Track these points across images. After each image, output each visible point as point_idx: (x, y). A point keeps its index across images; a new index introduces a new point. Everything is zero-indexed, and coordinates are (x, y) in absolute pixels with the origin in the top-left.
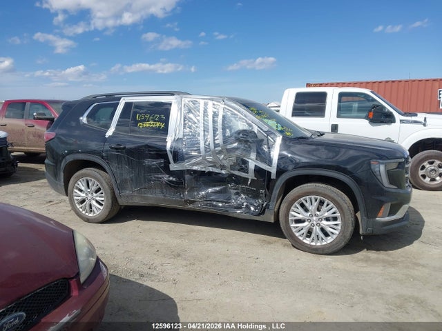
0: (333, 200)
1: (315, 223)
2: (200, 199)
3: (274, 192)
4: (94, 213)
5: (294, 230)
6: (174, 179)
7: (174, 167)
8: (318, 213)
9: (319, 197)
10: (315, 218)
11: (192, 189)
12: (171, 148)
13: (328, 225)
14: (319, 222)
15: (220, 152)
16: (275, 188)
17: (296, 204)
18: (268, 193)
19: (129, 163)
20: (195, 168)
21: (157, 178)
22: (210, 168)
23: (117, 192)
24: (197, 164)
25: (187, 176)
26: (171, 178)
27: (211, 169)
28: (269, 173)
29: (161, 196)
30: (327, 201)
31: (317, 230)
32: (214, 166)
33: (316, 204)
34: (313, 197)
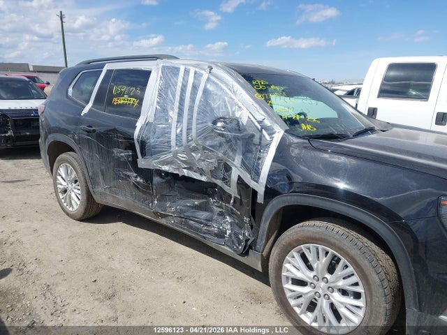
0: (354, 262)
1: (320, 291)
2: (173, 213)
3: (262, 225)
4: (73, 208)
5: (288, 294)
6: (141, 181)
7: (142, 163)
8: (328, 276)
9: (331, 251)
10: (322, 284)
11: (163, 198)
12: (139, 137)
13: (342, 303)
14: (329, 293)
15: (195, 150)
16: (264, 218)
17: (294, 252)
18: (254, 224)
19: (100, 151)
20: (166, 168)
21: (126, 175)
22: (185, 170)
23: (90, 186)
24: (166, 162)
25: (156, 179)
26: (138, 179)
27: (186, 173)
28: (255, 193)
29: (130, 200)
30: (343, 261)
31: (323, 304)
32: (189, 169)
33: (324, 261)
34: (320, 247)
